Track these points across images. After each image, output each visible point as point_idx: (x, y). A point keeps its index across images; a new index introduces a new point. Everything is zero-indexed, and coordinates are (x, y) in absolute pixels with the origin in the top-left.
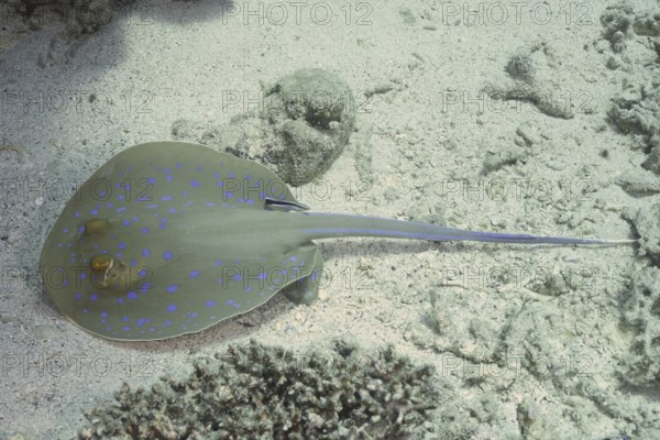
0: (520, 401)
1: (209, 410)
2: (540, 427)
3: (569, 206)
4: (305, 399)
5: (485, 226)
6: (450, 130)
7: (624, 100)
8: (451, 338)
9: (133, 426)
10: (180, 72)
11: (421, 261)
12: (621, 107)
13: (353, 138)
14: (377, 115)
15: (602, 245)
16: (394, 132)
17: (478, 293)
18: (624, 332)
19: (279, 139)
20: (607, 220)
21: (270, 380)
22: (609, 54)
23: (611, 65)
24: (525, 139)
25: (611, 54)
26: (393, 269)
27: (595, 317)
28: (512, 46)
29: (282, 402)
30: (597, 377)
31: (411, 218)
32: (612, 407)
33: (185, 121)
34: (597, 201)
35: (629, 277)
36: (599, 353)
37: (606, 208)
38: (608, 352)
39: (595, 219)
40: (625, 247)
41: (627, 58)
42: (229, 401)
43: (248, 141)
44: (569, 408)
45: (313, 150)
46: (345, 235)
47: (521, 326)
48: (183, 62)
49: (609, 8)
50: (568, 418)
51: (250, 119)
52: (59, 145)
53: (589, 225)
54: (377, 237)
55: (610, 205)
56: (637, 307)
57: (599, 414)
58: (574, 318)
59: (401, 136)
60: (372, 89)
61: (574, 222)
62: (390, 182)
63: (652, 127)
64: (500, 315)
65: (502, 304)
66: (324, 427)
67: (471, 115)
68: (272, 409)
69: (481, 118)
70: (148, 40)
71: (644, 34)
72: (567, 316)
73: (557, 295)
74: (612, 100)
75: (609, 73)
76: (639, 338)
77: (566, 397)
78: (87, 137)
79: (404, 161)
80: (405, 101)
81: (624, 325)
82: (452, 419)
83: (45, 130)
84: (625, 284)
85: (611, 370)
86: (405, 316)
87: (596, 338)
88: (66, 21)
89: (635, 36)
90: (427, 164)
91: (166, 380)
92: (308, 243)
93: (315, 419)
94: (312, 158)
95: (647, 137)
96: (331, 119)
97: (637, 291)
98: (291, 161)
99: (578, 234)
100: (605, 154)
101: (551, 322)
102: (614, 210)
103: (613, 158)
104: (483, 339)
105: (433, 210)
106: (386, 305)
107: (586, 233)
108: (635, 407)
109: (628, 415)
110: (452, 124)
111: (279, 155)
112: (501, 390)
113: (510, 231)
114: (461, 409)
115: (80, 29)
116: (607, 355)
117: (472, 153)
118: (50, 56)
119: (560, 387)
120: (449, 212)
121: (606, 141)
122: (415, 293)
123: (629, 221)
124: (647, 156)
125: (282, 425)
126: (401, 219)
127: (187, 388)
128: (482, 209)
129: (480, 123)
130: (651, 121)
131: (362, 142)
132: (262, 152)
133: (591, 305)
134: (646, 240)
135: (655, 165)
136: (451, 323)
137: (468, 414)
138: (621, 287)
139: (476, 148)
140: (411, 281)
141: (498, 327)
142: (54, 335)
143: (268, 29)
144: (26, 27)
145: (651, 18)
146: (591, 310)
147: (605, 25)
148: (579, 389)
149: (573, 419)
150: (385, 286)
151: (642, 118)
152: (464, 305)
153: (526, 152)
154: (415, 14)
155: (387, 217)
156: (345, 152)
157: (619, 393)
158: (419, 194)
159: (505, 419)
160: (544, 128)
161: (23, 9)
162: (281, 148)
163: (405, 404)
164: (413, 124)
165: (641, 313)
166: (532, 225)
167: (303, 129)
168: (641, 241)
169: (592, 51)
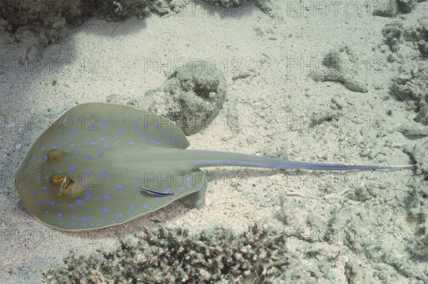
0: (347, 260)
1: (130, 269)
2: (361, 278)
3: (368, 145)
4: (197, 261)
5: (313, 159)
6: (288, 100)
7: (401, 79)
8: (295, 227)
9: (76, 280)
10: (112, 66)
11: (272, 180)
12: (399, 84)
13: (225, 105)
14: (240, 91)
15: (392, 169)
16: (251, 101)
17: (310, 200)
18: (411, 222)
19: (177, 104)
20: (394, 153)
21: (173, 250)
22: (388, 53)
23: (390, 60)
24: (337, 105)
25: (390, 53)
26: (254, 185)
27: (390, 213)
28: (326, 49)
29: (181, 265)
30: (395, 251)
31: (265, 154)
32: (406, 270)
33: (115, 95)
34: (387, 142)
35: (412, 187)
36: (395, 236)
37: (393, 146)
38: (401, 236)
39: (386, 153)
40: (406, 170)
41: (400, 55)
42: (144, 263)
43: (157, 106)
44: (377, 271)
45: (199, 111)
46: (221, 165)
47: (342, 217)
48: (114, 60)
49: (387, 25)
50: (377, 278)
51: (158, 93)
52: (32, 112)
53: (382, 157)
54: (243, 167)
55: (395, 144)
56: (419, 206)
57: (398, 275)
58: (376, 215)
59: (257, 104)
60: (237, 75)
61: (373, 155)
62: (250, 132)
63: (420, 95)
64: (327, 213)
65: (328, 206)
66: (211, 279)
67: (301, 91)
68: (174, 270)
69: (308, 92)
70: (91, 46)
71: (410, 41)
72: (371, 213)
73: (363, 201)
74: (393, 80)
75: (389, 65)
76: (421, 226)
77: (374, 264)
78: (50, 107)
79: (259, 119)
80: (258, 83)
81: (410, 217)
82: (299, 277)
83: (24, 103)
84: (409, 192)
85: (403, 247)
86: (263, 215)
87: (392, 227)
88: (38, 36)
89: (405, 42)
90: (274, 121)
91: (100, 252)
92: (197, 170)
93: (205, 274)
94: (199, 116)
95: (416, 102)
96: (211, 91)
97: (418, 195)
98: (185, 118)
99: (375, 162)
100: (389, 113)
101: (361, 218)
102: (398, 147)
103: (395, 116)
104: (317, 227)
105: (279, 149)
106: (250, 208)
107: (380, 162)
108: (422, 271)
109: (417, 275)
110: (289, 96)
111: (177, 114)
112: (330, 260)
113: (330, 162)
114: (304, 271)
115: (47, 41)
116: (400, 238)
117: (303, 114)
118: (27, 58)
119: (371, 258)
120: (289, 150)
121: (390, 106)
122: (269, 200)
123: (408, 154)
124: (418, 114)
125: (182, 279)
126: (258, 155)
127: (115, 256)
128: (311, 148)
129: (307, 96)
130: (418, 92)
131: (231, 107)
132: (166, 112)
133: (387, 206)
134: (421, 164)
135: (423, 119)
136: (294, 217)
137: (309, 274)
138: (407, 195)
139: (306, 111)
140: (265, 193)
141: (326, 220)
142: (25, 228)
143: (169, 40)
144: (12, 40)
145: (415, 30)
146: (387, 209)
147: (385, 36)
148: (383, 259)
149: (380, 278)
150: (249, 196)
151: (413, 89)
152: (302, 207)
153: (338, 113)
154: (263, 30)
155: (249, 153)
156: (220, 114)
157: (411, 261)
158: (269, 140)
159: (334, 278)
160: (348, 98)
161: (10, 28)
162: (178, 110)
163: (268, 262)
164: (264, 97)
165: (421, 209)
166: (345, 158)
167: (192, 98)
168: (418, 165)
169: (378, 52)
